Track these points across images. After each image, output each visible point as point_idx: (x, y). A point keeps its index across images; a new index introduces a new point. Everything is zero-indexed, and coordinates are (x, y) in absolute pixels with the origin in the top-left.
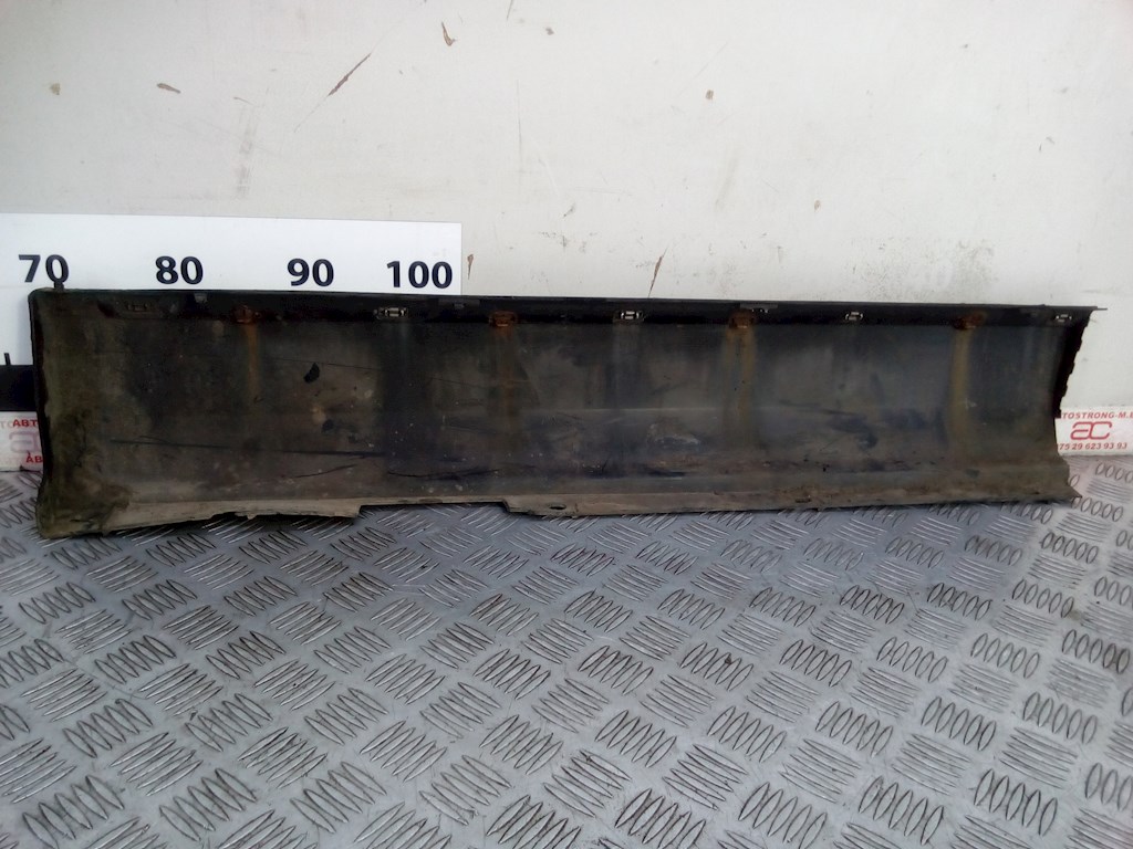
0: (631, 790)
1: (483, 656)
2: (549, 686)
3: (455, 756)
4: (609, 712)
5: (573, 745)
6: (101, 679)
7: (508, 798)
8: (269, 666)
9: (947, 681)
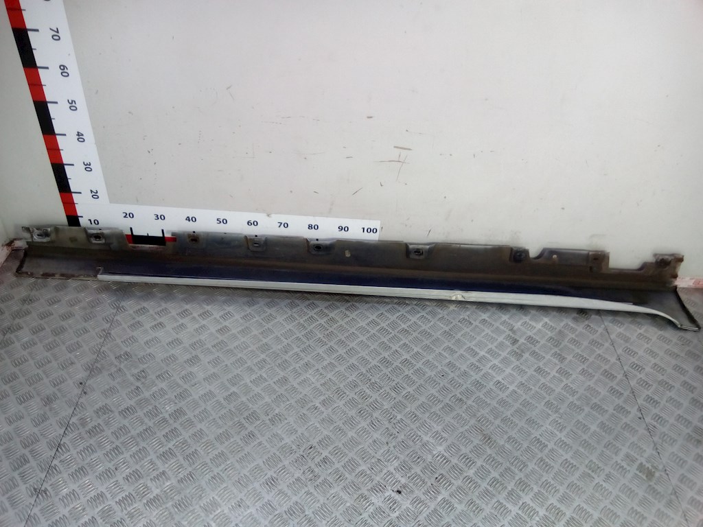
0: (403, 358)
1: (378, 327)
2: (391, 335)
3: (372, 348)
4: (402, 343)
5: (394, 348)
6: (306, 325)
7: (382, 356)
8: (336, 325)
9: (474, 343)
